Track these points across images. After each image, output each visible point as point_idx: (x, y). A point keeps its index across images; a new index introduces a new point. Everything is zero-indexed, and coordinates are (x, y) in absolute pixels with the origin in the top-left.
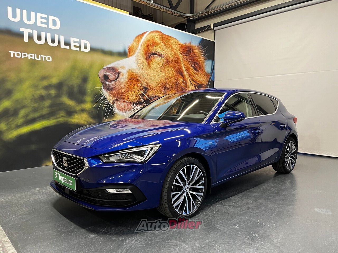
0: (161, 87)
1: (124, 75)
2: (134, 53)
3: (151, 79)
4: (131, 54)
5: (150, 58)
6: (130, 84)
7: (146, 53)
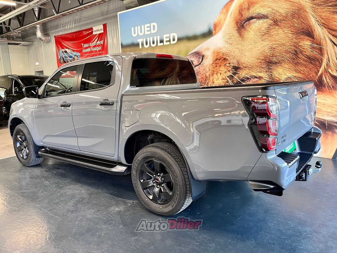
0: (260, 62)
1: (209, 57)
2: (221, 29)
3: (244, 55)
4: (217, 31)
5: (243, 27)
6: (215, 66)
7: (237, 23)
